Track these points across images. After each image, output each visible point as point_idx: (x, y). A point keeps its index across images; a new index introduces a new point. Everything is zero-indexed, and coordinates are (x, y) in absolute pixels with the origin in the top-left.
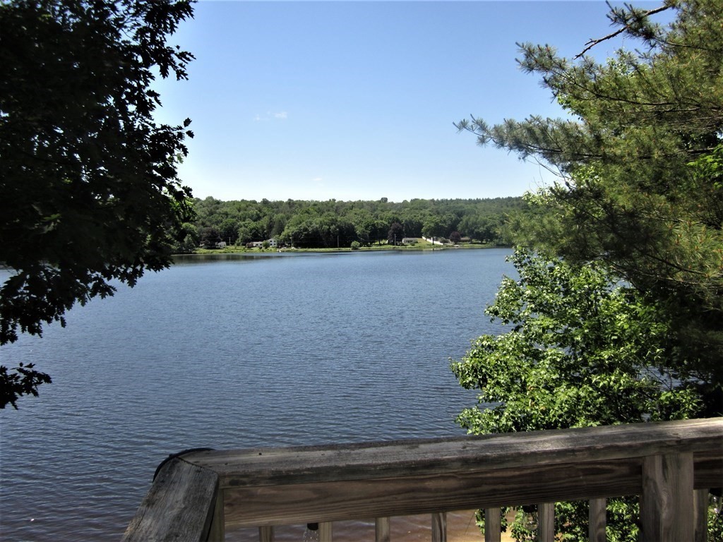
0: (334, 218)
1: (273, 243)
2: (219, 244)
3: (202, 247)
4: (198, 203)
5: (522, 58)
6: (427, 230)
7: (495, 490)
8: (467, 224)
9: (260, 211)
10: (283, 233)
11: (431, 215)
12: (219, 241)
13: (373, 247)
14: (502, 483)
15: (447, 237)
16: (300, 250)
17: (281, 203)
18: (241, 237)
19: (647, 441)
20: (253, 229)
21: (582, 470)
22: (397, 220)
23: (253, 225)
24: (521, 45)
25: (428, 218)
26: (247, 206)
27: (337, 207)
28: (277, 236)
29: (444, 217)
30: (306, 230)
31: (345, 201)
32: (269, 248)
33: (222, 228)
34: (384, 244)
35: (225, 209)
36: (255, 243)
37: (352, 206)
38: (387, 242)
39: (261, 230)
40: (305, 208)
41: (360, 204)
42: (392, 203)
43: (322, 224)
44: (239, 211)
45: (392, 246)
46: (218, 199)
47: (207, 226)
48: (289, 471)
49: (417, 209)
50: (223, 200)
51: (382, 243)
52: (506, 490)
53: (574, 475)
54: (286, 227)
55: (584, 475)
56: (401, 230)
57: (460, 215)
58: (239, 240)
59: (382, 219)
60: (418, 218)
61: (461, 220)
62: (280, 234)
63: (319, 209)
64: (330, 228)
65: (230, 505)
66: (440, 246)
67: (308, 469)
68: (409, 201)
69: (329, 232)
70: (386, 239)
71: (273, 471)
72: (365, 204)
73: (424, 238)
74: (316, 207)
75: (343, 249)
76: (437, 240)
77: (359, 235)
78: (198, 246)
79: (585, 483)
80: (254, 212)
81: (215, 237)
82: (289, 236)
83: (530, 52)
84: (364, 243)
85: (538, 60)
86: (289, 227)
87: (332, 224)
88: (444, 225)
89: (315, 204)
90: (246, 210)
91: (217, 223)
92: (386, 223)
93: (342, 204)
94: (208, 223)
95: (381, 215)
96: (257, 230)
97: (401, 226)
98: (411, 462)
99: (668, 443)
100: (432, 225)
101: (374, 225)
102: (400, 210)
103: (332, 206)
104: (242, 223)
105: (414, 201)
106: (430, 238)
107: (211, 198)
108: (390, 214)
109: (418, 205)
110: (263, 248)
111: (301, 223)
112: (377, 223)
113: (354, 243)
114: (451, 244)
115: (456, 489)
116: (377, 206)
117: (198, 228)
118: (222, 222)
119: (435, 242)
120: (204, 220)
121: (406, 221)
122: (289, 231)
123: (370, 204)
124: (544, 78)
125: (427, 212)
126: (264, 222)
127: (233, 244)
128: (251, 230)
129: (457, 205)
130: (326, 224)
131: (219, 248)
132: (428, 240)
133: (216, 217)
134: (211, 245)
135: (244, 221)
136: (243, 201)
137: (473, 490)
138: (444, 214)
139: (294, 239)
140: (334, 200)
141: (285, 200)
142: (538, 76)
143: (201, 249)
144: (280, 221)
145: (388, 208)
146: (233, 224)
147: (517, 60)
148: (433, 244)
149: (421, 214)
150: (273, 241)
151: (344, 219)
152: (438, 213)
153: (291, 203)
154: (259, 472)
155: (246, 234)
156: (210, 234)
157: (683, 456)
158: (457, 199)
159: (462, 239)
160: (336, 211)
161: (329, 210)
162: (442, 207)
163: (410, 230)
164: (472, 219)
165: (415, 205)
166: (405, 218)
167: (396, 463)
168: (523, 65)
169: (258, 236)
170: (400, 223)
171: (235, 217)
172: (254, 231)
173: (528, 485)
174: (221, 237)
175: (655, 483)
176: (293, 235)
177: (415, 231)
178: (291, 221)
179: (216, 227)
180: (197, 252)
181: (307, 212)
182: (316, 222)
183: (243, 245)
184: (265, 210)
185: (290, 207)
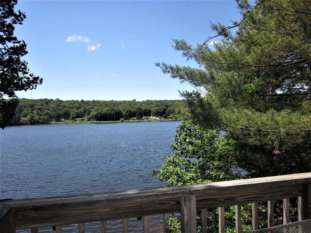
0: (113, 108)
1: (86, 119)
2: (61, 119)
3: (53, 121)
4: (52, 101)
5: (175, 45)
6: (153, 113)
7: (124, 212)
8: (170, 111)
9: (80, 105)
10: (91, 115)
11: (155, 107)
12: (61, 118)
13: (130, 121)
14: (126, 209)
15: (161, 116)
16: (98, 122)
17: (90, 101)
18: (71, 116)
19: (178, 191)
20: (77, 113)
21: (157, 203)
22: (140, 109)
23: (77, 111)
24: (174, 40)
25: (154, 108)
26: (74, 103)
27: (114, 103)
28: (88, 116)
29: (160, 108)
30: (100, 113)
31: (118, 101)
32: (84, 121)
33: (63, 112)
34: (135, 119)
35: (64, 104)
36: (77, 119)
37: (121, 103)
38: (136, 118)
39: (80, 113)
40: (100, 104)
41: (125, 102)
42: (138, 101)
43: (107, 110)
44: (71, 105)
45: (138, 120)
46: (61, 100)
47: (56, 112)
48: (39, 206)
49: (149, 104)
50: (63, 100)
51: (134, 118)
52: (128, 212)
53: (154, 205)
54: (92, 112)
55: (158, 205)
56: (142, 113)
57: (167, 107)
58: (70, 118)
59: (134, 108)
60: (149, 108)
61: (168, 109)
62: (89, 115)
63: (106, 104)
64: (111, 112)
65: (18, 220)
66: (158, 120)
67: (47, 205)
68: (145, 101)
69: (111, 114)
70: (135, 117)
71: (32, 206)
72: (126, 102)
73: (152, 116)
74: (105, 103)
75: (117, 121)
76: (157, 117)
77: (124, 115)
78: (52, 120)
79: (158, 208)
80: (77, 105)
81: (59, 116)
82: (93, 116)
83: (177, 42)
84: (126, 119)
85: (181, 46)
86: (93, 112)
87: (112, 111)
88: (160, 111)
89: (105, 102)
90: (73, 104)
91: (60, 110)
92: (135, 110)
93: (116, 102)
94: (56, 110)
95: (133, 106)
96: (78, 113)
97: (142, 112)
98: (87, 201)
99: (186, 192)
100: (155, 111)
101: (130, 111)
102: (142, 104)
103: (112, 103)
104: (72, 110)
105: (147, 101)
106: (154, 117)
107: (58, 99)
108: (137, 106)
109: (149, 102)
110: (81, 121)
111: (98, 110)
112: (132, 110)
113: (122, 119)
114: (163, 119)
115: (108, 212)
116: (132, 103)
117: (52, 113)
118: (63, 109)
119: (157, 118)
120: (55, 109)
121: (144, 109)
122: (93, 114)
123: (129, 102)
124: (183, 52)
125: (153, 105)
126: (82, 110)
127: (68, 119)
128: (76, 113)
129: (165, 103)
130: (110, 111)
131: (61, 121)
132: (153, 117)
133: (60, 108)
134: (58, 120)
135: (73, 109)
136: (72, 100)
137: (115, 212)
138: (160, 106)
139: (95, 117)
140: (113, 100)
141: (91, 100)
142: (181, 52)
143: (53, 122)
144: (89, 109)
145: (136, 104)
146: (68, 111)
147: (173, 46)
148: (156, 119)
149: (151, 106)
150: (86, 118)
151: (117, 108)
152: (158, 106)
153: (94, 101)
154: (27, 207)
155: (74, 115)
156: (57, 115)
157: (192, 196)
158: (166, 100)
159: (168, 117)
160: (114, 105)
161: (111, 105)
162: (160, 103)
163: (146, 113)
164: (172, 108)
165: (148, 103)
166: (144, 108)
167: (81, 202)
168: (175, 48)
169: (79, 116)
170: (141, 110)
171: (69, 107)
172: (77, 114)
173: (136, 210)
174: (62, 116)
175: (183, 207)
176: (95, 116)
177: (148, 113)
178: (94, 109)
179: (60, 112)
180: (51, 123)
181: (101, 105)
182: (105, 110)
183: (72, 120)
184: (82, 104)
185: (94, 103)
